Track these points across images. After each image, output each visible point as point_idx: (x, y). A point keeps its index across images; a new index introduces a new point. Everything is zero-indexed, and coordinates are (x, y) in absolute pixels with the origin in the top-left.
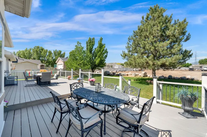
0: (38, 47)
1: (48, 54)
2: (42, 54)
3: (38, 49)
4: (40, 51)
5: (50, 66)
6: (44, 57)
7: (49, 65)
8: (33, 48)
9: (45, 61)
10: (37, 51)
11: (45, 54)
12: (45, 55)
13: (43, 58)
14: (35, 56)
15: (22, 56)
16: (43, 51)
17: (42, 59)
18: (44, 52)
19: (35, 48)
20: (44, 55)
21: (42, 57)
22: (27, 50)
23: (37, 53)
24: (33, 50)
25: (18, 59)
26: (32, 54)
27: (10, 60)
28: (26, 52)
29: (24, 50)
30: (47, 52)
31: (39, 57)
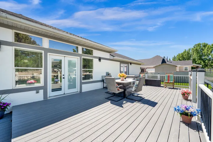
0: (199, 45)
2: (205, 53)
3: (199, 48)
10: (196, 50)
13: (206, 57)
14: (195, 56)
15: (181, 59)
16: (207, 47)
17: (204, 58)
19: (194, 47)
20: (207, 53)
22: (185, 52)
23: (198, 53)
24: (192, 50)
25: (166, 62)
26: (191, 55)
27: (131, 64)
28: (185, 54)
29: (183, 52)
30: (212, 48)
31: (201, 56)
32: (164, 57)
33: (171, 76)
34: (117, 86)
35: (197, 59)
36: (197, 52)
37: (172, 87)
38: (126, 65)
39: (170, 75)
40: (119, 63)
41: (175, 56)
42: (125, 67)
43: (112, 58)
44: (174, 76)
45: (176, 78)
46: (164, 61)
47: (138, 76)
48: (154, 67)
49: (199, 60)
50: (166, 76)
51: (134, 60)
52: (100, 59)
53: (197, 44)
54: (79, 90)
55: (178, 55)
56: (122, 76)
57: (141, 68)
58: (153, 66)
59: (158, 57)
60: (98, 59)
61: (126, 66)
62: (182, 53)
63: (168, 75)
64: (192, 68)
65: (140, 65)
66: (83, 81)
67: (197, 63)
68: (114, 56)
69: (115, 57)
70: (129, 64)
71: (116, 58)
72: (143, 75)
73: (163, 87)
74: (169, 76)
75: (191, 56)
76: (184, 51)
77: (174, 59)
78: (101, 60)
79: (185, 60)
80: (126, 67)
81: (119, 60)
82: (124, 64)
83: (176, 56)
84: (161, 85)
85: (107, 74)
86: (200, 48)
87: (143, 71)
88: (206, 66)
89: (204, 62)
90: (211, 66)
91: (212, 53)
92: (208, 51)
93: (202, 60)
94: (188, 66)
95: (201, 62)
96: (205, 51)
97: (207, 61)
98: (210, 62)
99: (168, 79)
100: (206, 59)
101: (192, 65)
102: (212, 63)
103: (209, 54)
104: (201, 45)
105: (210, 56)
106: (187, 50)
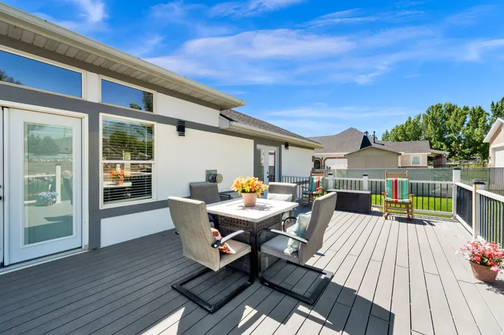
0: (439, 107)
1: (469, 119)
2: (449, 125)
3: (438, 113)
4: (445, 117)
5: (477, 156)
6: (455, 132)
8: (424, 112)
9: (461, 143)
10: (433, 118)
11: (460, 121)
12: (458, 125)
13: (452, 135)
14: (430, 131)
15: (400, 138)
16: (454, 114)
17: (449, 138)
18: (456, 116)
19: (429, 113)
20: (455, 125)
21: (450, 132)
22: (410, 122)
23: (436, 124)
24: (424, 118)
25: (372, 144)
26: (421, 130)
27: (287, 145)
28: (409, 127)
29: (404, 123)
30: (465, 114)
31: (441, 133)
33: (402, 182)
34: (219, 237)
35: (433, 139)
36: (434, 123)
37: (406, 216)
38: (273, 149)
39: (399, 179)
40: (252, 142)
41: (387, 132)
42: (270, 154)
43: (226, 124)
44: (411, 181)
45: (414, 187)
46: (366, 143)
47: (308, 179)
48: (345, 157)
49: (438, 141)
50: (387, 181)
51: (295, 136)
52: (181, 127)
53: (434, 105)
54: (86, 241)
55: (393, 130)
56: (248, 189)
57: (313, 157)
58: (342, 154)
59: (352, 131)
60: (174, 128)
61: (273, 152)
62: (403, 125)
63: (394, 179)
64: (430, 159)
65: (313, 149)
66: (103, 206)
67: (433, 147)
68: (231, 120)
69: (234, 123)
70: (283, 146)
71: (238, 125)
72: (321, 177)
73: (380, 214)
74: (396, 181)
75: (421, 132)
76: (407, 119)
77: (386, 137)
78: (186, 129)
79: (410, 140)
80: (274, 154)
81: (249, 133)
82: (267, 145)
83: (389, 131)
84: (374, 209)
85: (210, 178)
86: (440, 115)
87: (318, 164)
88: (452, 154)
89: (448, 145)
90: (462, 154)
91: (465, 125)
92: (456, 121)
93: (443, 140)
94: (418, 155)
95: (442, 146)
96: (451, 121)
97: (453, 144)
98: (461, 145)
99: (393, 191)
100: (453, 139)
101: (430, 152)
102: (464, 147)
103: (459, 129)
104: (443, 108)
105: (461, 133)
106: (412, 119)
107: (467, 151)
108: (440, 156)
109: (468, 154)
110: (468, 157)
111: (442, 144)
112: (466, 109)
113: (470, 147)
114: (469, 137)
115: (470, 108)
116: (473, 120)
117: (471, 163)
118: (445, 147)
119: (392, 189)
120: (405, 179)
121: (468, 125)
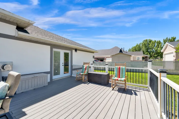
0: (146, 40)
2: (150, 47)
4: (148, 44)
5: (159, 57)
6: (152, 49)
7: (157, 56)
8: (142, 42)
9: (153, 53)
10: (145, 44)
11: (153, 45)
12: (153, 46)
13: (151, 50)
14: (144, 49)
15: (134, 51)
16: (151, 43)
17: (150, 51)
20: (152, 47)
21: (150, 49)
22: (137, 45)
23: (146, 46)
24: (142, 44)
25: (123, 52)
26: (141, 48)
27: (76, 50)
28: (137, 47)
30: (155, 43)
31: (147, 49)
32: (122, 48)
40: (49, 47)
46: (121, 51)
48: (111, 57)
49: (146, 52)
50: (116, 68)
53: (145, 40)
55: (132, 48)
59: (116, 48)
62: (135, 47)
63: (119, 67)
65: (93, 53)
67: (145, 54)
72: (87, 66)
77: (130, 50)
86: (147, 43)
88: (151, 56)
89: (150, 53)
90: (154, 56)
91: (155, 47)
92: (152, 45)
93: (148, 52)
94: (139, 57)
95: (148, 54)
96: (151, 45)
97: (151, 53)
98: (154, 53)
99: (118, 73)
100: (151, 52)
101: (143, 56)
102: (155, 54)
103: (153, 48)
104: (148, 41)
105: (154, 49)
106: (138, 44)
107: (156, 55)
108: (146, 57)
109: (156, 57)
110: (156, 58)
111: (148, 53)
112: (155, 41)
113: (157, 54)
114: (156, 51)
115: (157, 41)
116: (158, 45)
117: (157, 59)
118: (149, 54)
119: (118, 72)
120: (124, 67)
121: (156, 47)
